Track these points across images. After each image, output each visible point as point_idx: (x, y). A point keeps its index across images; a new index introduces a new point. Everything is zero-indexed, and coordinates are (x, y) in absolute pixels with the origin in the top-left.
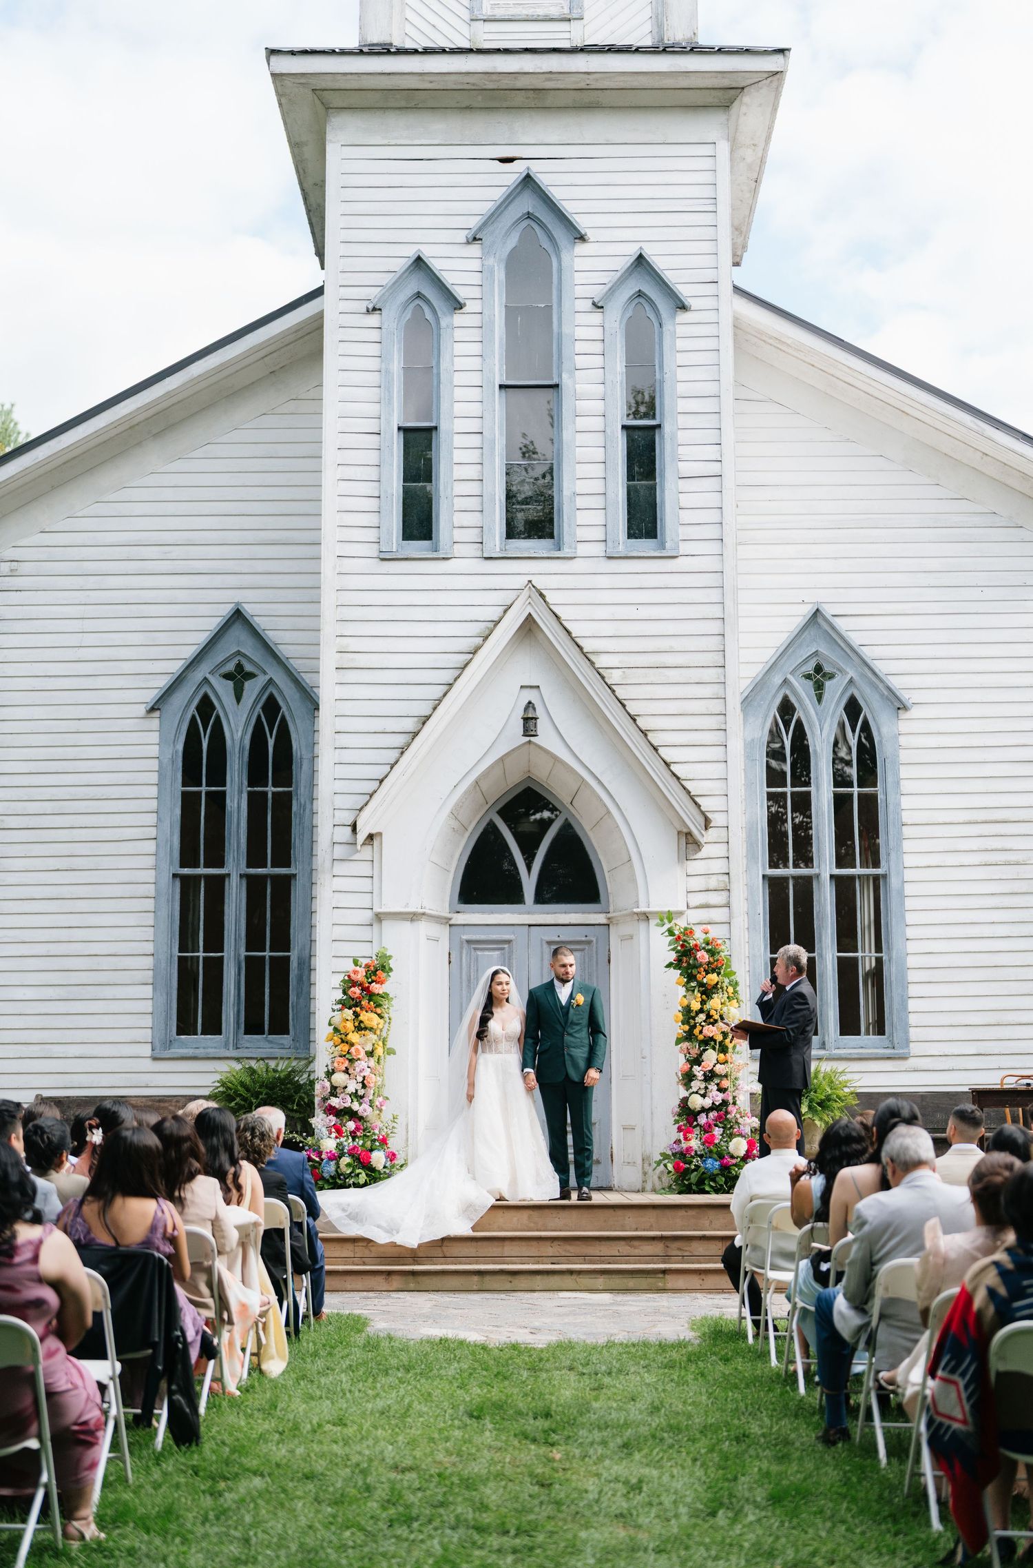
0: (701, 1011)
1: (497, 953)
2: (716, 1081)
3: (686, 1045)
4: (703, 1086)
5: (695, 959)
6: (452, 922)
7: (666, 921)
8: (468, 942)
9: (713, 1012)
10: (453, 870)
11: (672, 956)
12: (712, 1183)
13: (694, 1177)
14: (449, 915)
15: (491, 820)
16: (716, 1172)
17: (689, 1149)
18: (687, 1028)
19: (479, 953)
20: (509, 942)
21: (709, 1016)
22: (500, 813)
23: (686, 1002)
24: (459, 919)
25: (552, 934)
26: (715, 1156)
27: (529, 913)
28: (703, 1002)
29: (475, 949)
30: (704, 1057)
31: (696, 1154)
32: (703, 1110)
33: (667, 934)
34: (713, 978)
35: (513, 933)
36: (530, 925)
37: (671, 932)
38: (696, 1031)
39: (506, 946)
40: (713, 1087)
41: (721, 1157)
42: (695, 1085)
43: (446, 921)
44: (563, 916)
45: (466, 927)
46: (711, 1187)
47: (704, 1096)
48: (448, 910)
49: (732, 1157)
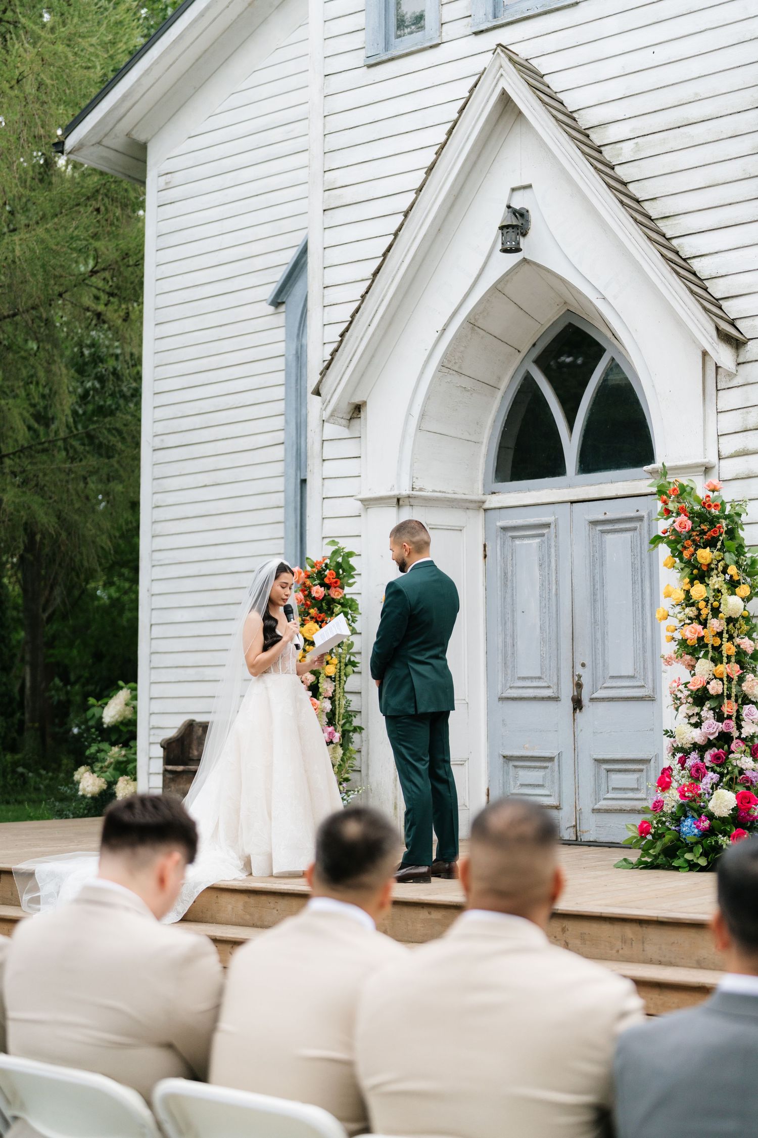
1: (538, 540)
6: (486, 506)
8: (505, 529)
10: (485, 441)
12: (689, 857)
14: (483, 498)
15: (528, 372)
19: (517, 542)
20: (548, 525)
22: (538, 362)
24: (493, 501)
25: (598, 512)
27: (570, 487)
29: (513, 538)
30: (696, 668)
34: (705, 554)
35: (554, 514)
36: (572, 502)
39: (545, 531)
43: (479, 506)
44: (609, 486)
45: (502, 511)
46: (687, 861)
48: (480, 491)
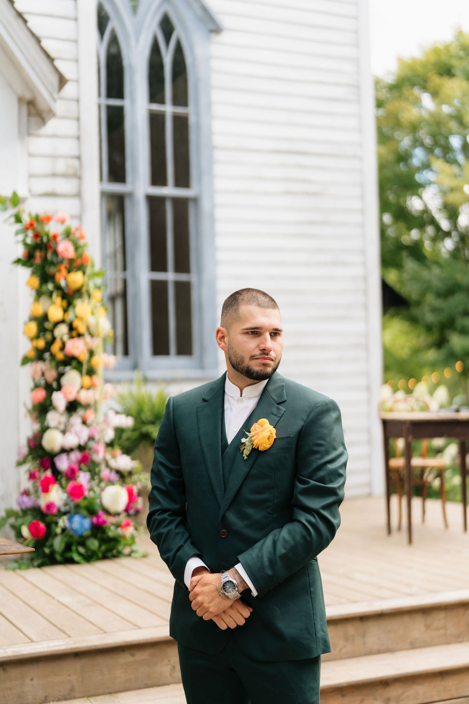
0: (63, 321)
2: (81, 412)
3: (40, 366)
4: (63, 419)
5: (55, 253)
7: (9, 204)
9: (76, 323)
11: (20, 252)
12: (82, 550)
13: (58, 543)
16: (87, 533)
17: (50, 506)
18: (41, 343)
21: (71, 328)
23: (39, 310)
26: (84, 512)
28: (65, 311)
30: (64, 380)
31: (59, 511)
32: (64, 451)
33: (13, 220)
34: (76, 279)
37: (18, 219)
38: (56, 348)
40: (76, 420)
41: (91, 512)
42: (52, 418)
46: (80, 554)
47: (64, 432)
49: (107, 512)
